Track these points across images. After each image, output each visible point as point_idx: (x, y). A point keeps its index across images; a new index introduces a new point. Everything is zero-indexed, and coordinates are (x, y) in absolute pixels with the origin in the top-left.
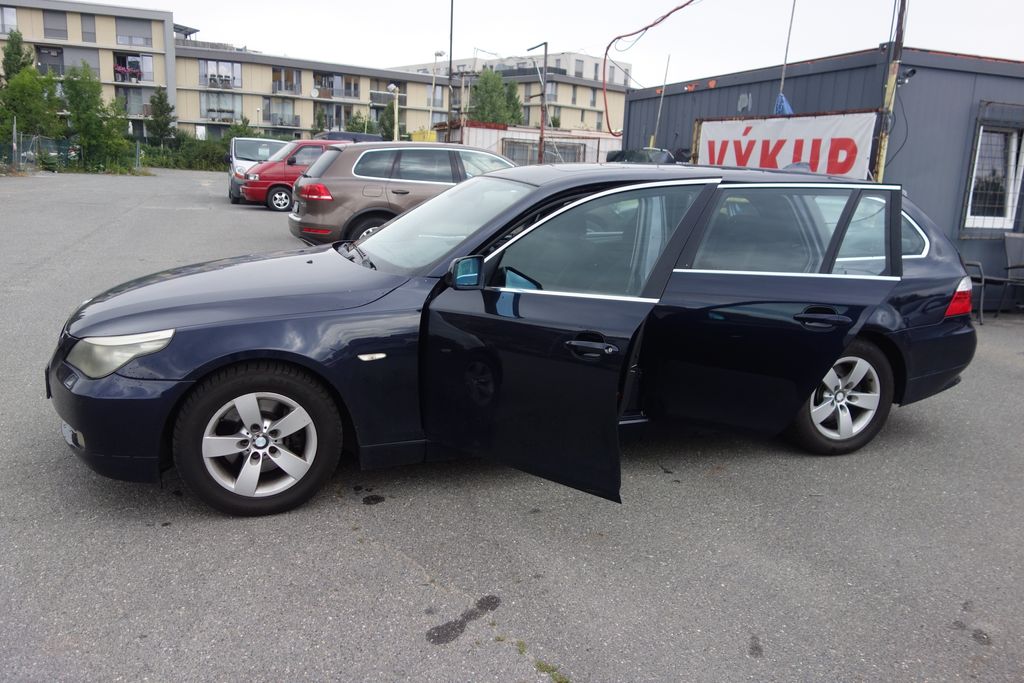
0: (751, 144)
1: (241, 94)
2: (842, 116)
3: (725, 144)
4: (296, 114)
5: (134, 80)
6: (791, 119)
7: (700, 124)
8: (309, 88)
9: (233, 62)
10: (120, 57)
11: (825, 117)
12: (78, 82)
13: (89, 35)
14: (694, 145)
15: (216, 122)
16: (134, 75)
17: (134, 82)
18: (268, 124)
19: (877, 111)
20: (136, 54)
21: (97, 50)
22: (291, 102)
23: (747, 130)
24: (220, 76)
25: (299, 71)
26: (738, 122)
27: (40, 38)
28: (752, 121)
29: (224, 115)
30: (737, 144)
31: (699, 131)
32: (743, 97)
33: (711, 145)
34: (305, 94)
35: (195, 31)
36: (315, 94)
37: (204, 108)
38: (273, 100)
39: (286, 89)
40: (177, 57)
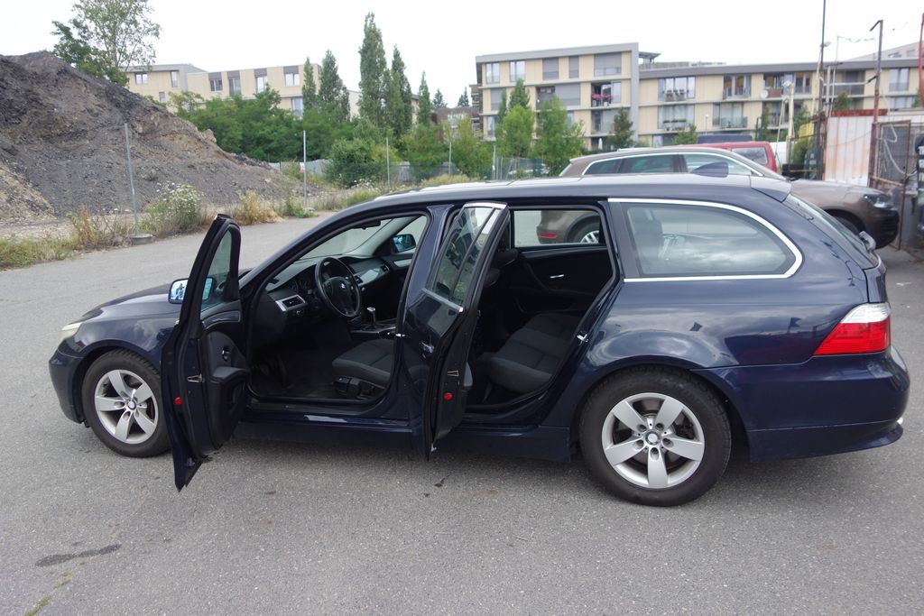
1: (694, 104)
4: (745, 116)
5: (606, 103)
8: (759, 90)
9: (687, 77)
10: (596, 87)
12: (550, 113)
13: (574, 73)
15: (670, 132)
16: (606, 100)
17: (606, 105)
18: (717, 128)
20: (608, 83)
21: (579, 83)
22: (740, 106)
24: (675, 91)
25: (749, 75)
27: (540, 81)
29: (679, 125)
34: (754, 97)
35: (657, 55)
36: (764, 96)
37: (661, 120)
38: (722, 106)
39: (736, 94)
40: (641, 80)
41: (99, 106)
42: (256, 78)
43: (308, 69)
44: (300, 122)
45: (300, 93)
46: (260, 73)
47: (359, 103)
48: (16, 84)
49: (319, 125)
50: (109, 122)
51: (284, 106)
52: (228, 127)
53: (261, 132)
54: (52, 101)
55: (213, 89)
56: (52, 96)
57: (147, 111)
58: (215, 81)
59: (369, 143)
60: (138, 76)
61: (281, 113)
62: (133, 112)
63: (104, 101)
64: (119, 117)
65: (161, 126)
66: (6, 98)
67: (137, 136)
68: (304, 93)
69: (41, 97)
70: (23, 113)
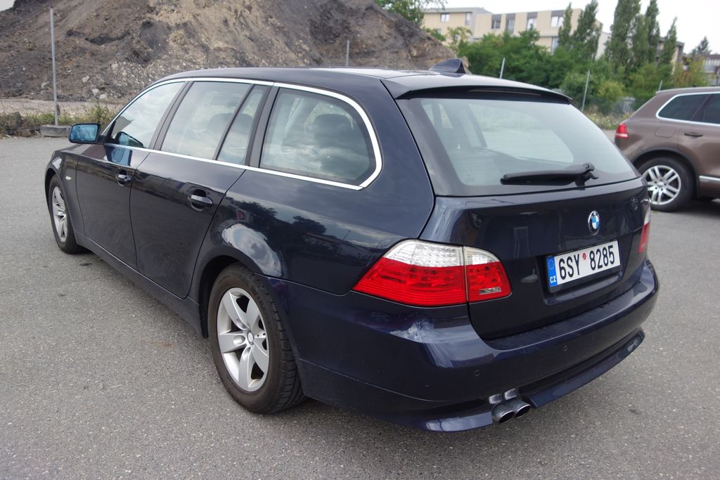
41: (388, 34)
42: (528, 19)
43: (567, 14)
44: (550, 57)
45: (556, 33)
46: (532, 15)
47: (607, 44)
48: (337, 16)
49: (565, 59)
50: (392, 46)
51: (539, 43)
52: (491, 57)
53: (516, 63)
54: (358, 28)
55: (493, 27)
56: (358, 25)
57: (422, 40)
58: (496, 20)
59: (599, 78)
60: (443, 16)
61: (537, 48)
62: (412, 40)
63: (392, 31)
64: (400, 42)
65: (430, 52)
66: (329, 25)
67: (410, 58)
68: (559, 33)
69: (351, 25)
70: (338, 36)
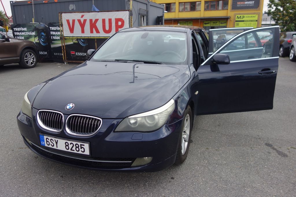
0: (85, 21)
2: (117, 12)
3: (74, 21)
6: (99, 13)
7: (61, 14)
11: (111, 12)
14: (60, 21)
19: (129, 11)
23: (82, 16)
26: (78, 13)
28: (84, 13)
30: (79, 21)
31: (61, 17)
32: (71, 5)
33: (68, 21)
